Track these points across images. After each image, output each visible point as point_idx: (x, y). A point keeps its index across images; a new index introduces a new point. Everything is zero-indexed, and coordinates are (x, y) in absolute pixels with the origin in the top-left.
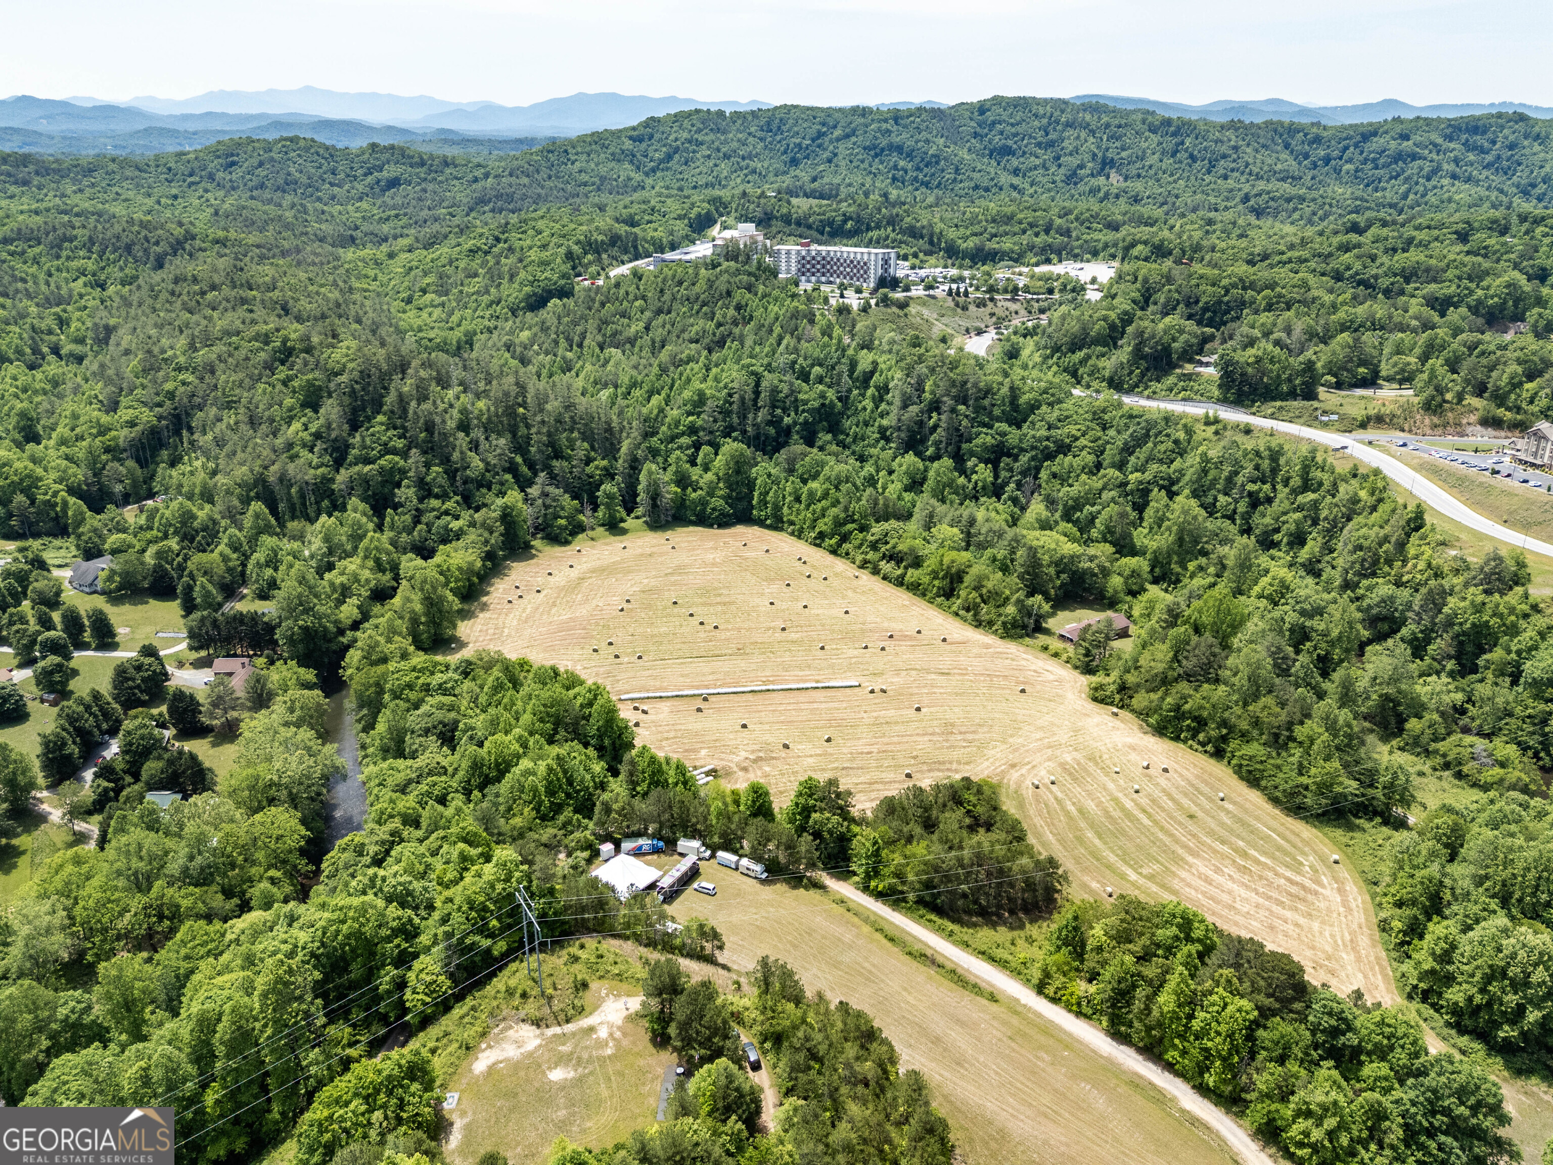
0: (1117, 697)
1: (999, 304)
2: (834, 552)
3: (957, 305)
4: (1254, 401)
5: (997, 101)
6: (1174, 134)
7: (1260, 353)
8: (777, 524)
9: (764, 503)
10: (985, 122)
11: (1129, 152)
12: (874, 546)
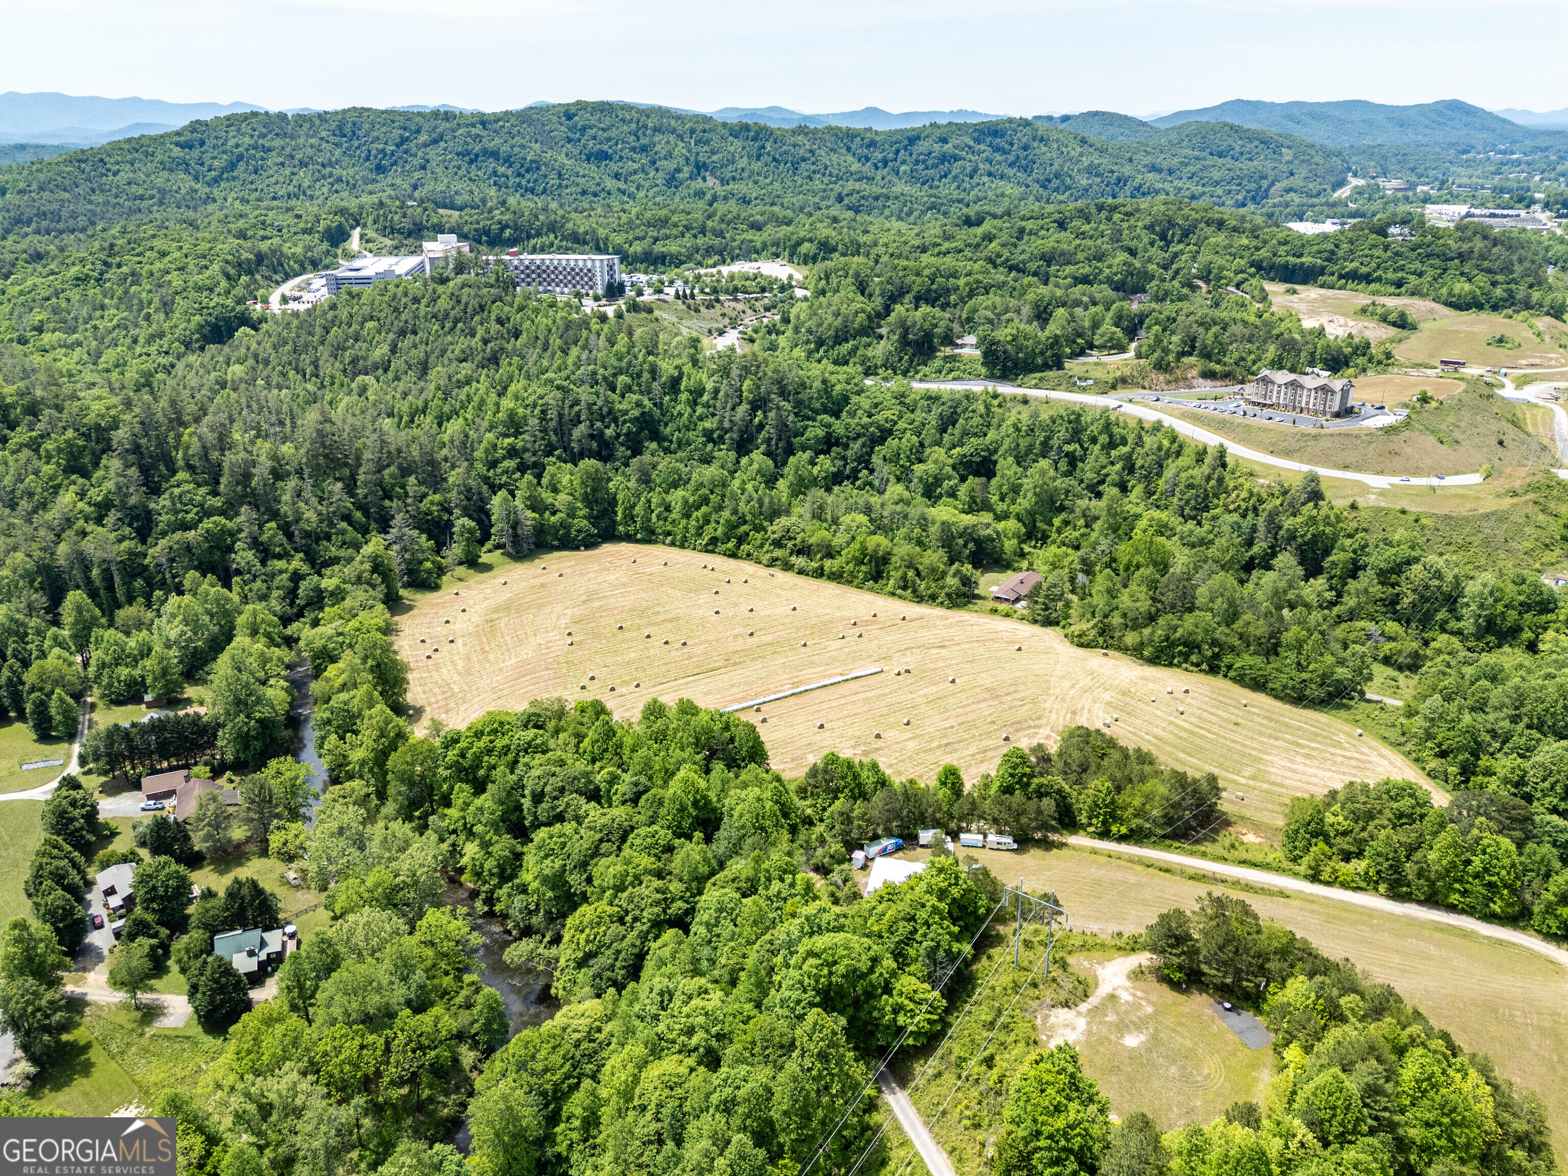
0: (1101, 640)
1: (726, 304)
2: (733, 555)
3: (689, 307)
4: (1017, 375)
5: (581, 105)
6: (755, 139)
7: (1014, 332)
8: (650, 537)
9: (630, 517)
10: (575, 127)
11: (720, 156)
12: (778, 544)
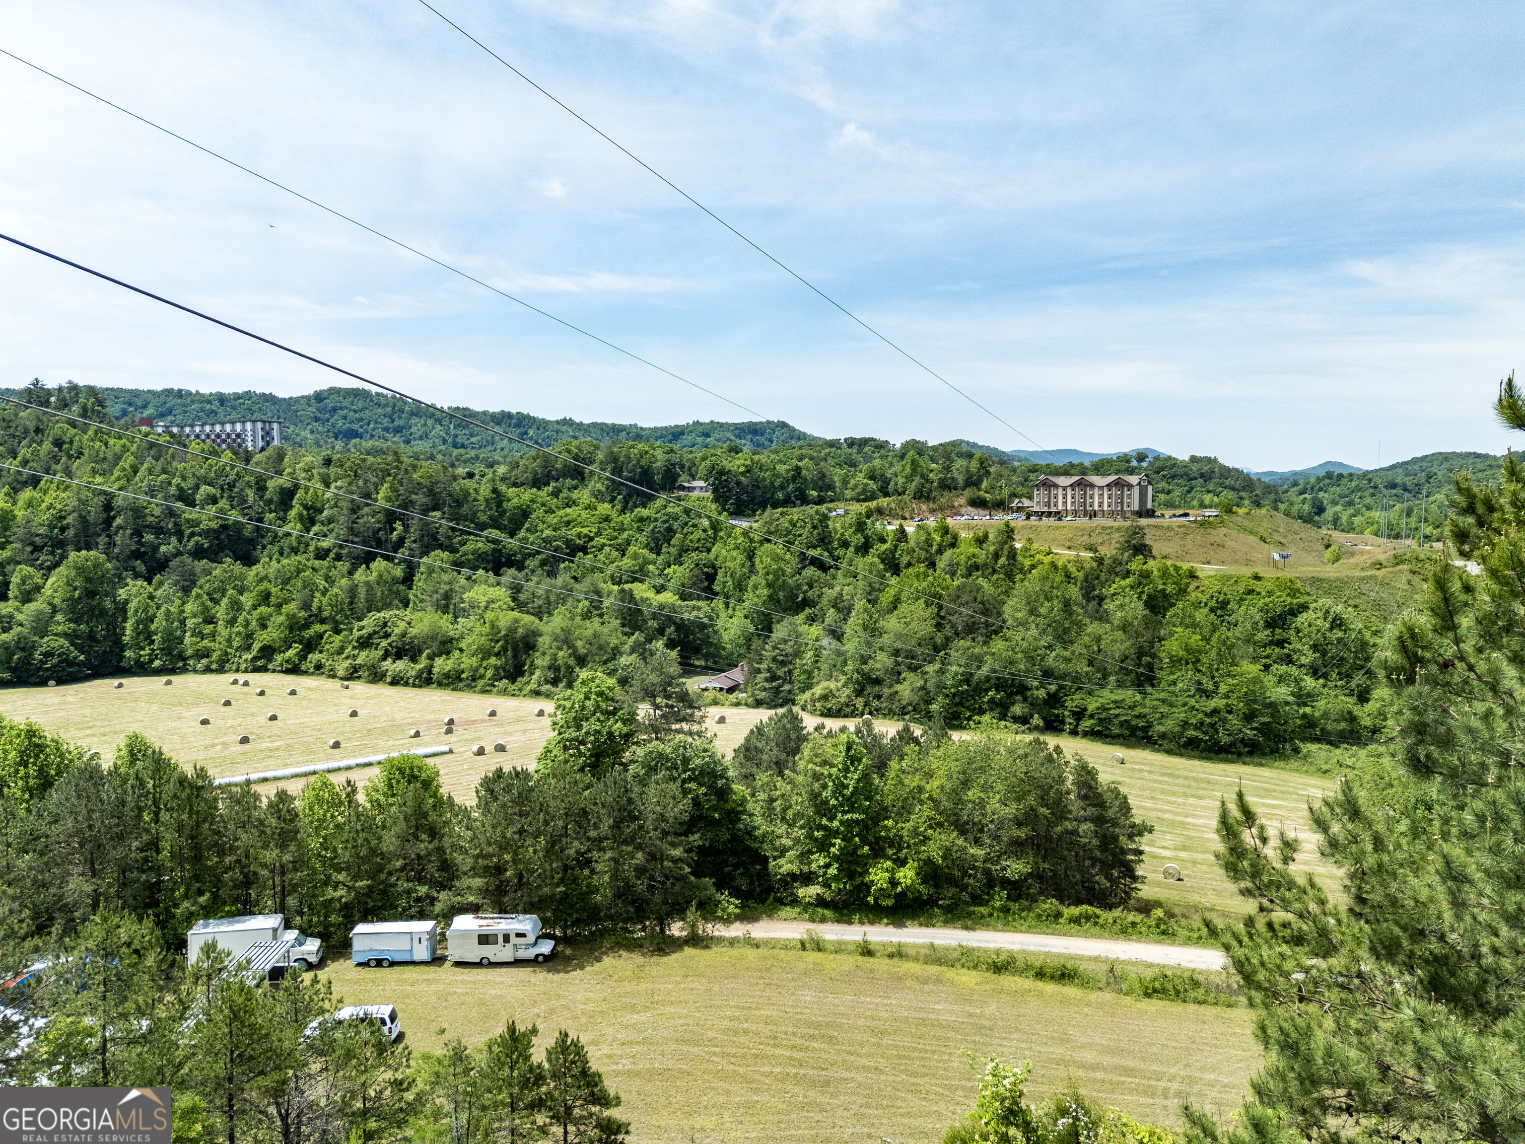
2: (294, 670)
4: (754, 511)
6: (518, 425)
7: (748, 462)
8: (173, 663)
10: (325, 409)
12: (366, 645)
